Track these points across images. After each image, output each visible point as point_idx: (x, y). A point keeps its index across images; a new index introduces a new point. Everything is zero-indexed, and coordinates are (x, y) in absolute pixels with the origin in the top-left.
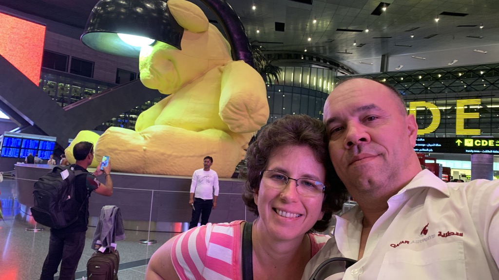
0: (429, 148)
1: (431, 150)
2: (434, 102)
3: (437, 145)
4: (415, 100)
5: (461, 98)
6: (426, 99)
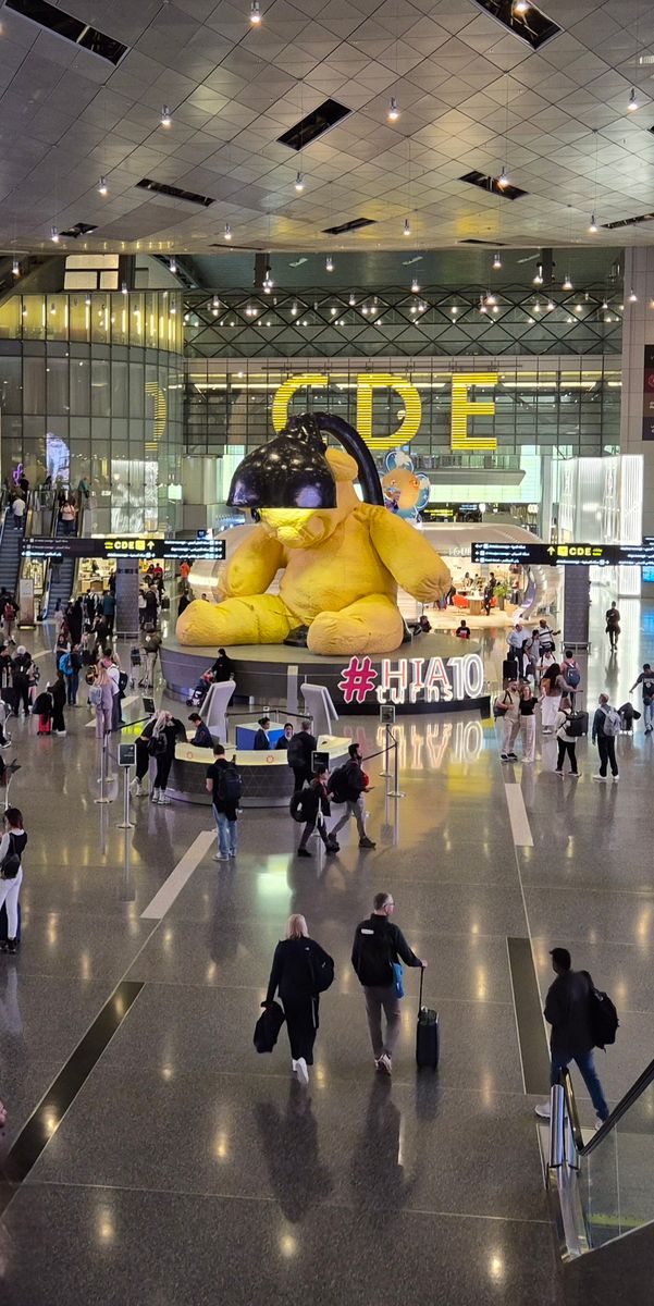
0: (515, 558)
1: (517, 561)
2: (409, 374)
3: (525, 554)
4: (368, 369)
5: (461, 369)
6: (390, 370)
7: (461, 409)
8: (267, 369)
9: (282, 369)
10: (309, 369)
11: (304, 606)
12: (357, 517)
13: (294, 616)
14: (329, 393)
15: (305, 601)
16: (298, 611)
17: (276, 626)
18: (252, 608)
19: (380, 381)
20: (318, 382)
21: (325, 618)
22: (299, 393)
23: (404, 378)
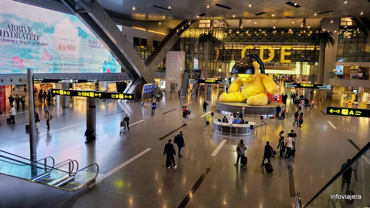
0: (294, 86)
4: (263, 45)
5: (284, 45)
6: (268, 45)
7: (283, 54)
8: (241, 44)
9: (244, 45)
10: (250, 44)
11: (246, 95)
12: (259, 76)
13: (245, 97)
14: (254, 50)
15: (247, 94)
16: (245, 96)
17: (240, 99)
18: (235, 95)
19: (265, 47)
20: (251, 47)
21: (250, 97)
22: (247, 50)
23: (271, 47)
